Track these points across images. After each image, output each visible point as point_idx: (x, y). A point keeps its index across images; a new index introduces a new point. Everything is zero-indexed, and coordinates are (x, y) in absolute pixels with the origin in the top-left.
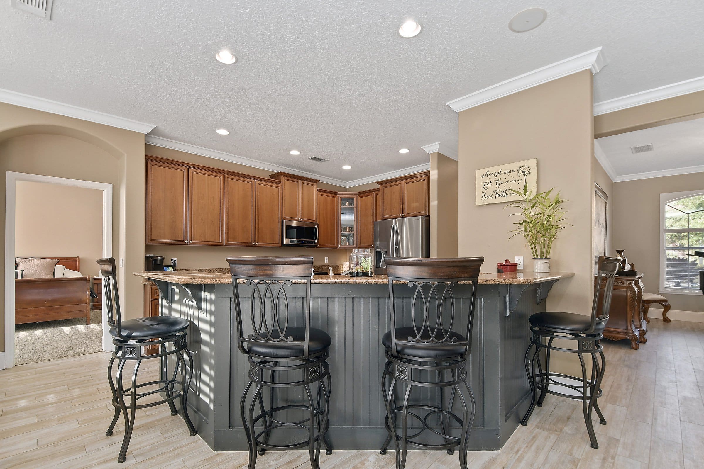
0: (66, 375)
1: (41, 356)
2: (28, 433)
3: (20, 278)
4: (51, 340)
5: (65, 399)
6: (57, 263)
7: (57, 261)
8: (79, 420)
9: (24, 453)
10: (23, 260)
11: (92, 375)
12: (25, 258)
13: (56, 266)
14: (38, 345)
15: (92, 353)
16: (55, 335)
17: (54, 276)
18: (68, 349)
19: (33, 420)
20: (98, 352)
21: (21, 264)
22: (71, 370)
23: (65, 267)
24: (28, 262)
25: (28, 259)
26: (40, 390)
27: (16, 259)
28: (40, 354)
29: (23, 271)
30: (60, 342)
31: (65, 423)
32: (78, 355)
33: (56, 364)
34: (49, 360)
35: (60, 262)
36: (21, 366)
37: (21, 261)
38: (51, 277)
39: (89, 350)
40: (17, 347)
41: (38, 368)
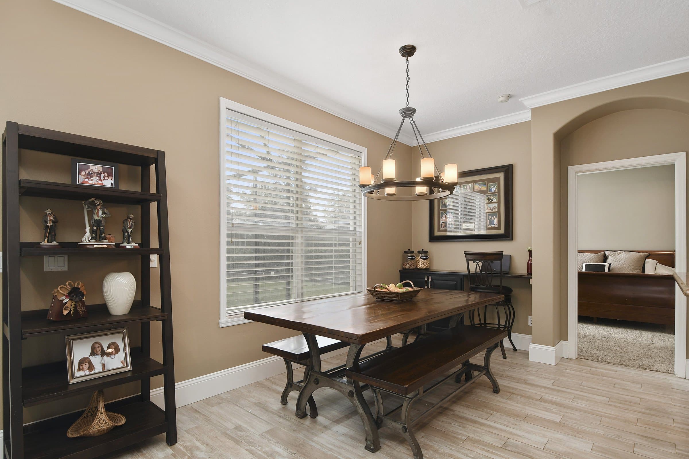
0: (616, 386)
1: (605, 357)
2: (545, 429)
3: (607, 272)
4: (625, 342)
5: (598, 412)
6: (648, 257)
7: (647, 255)
8: (596, 444)
9: (531, 446)
10: (612, 253)
11: (642, 398)
12: (614, 251)
13: (646, 260)
14: (609, 344)
15: (659, 372)
16: (632, 338)
17: (644, 272)
18: (636, 358)
19: (557, 418)
20: (668, 373)
21: (610, 257)
22: (625, 382)
23: (657, 262)
24: (616, 255)
25: (617, 252)
26: (581, 391)
27: (606, 252)
28: (606, 354)
29: (610, 264)
30: (633, 347)
31: (581, 439)
32: (642, 368)
33: (613, 371)
34: (610, 363)
35: (650, 255)
36: (582, 361)
37: (610, 254)
38: (639, 272)
39: (658, 367)
40: (591, 341)
41: (595, 368)
